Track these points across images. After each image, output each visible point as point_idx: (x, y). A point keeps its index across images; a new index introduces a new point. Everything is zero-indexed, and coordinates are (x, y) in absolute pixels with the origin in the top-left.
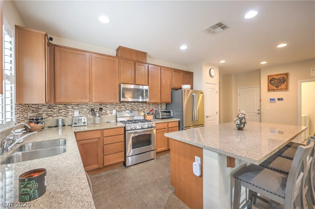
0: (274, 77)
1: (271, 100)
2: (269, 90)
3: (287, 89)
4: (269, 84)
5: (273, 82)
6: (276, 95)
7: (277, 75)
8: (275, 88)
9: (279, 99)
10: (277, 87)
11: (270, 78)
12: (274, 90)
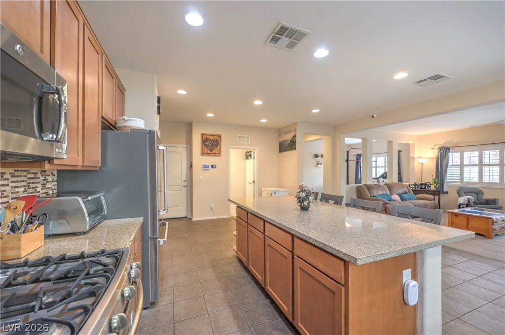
0: (208, 137)
1: (205, 166)
2: (203, 153)
3: (219, 154)
4: (203, 145)
5: (207, 143)
6: (209, 160)
7: (211, 135)
8: (209, 152)
9: (212, 166)
10: (211, 151)
11: (204, 137)
12: (208, 154)
